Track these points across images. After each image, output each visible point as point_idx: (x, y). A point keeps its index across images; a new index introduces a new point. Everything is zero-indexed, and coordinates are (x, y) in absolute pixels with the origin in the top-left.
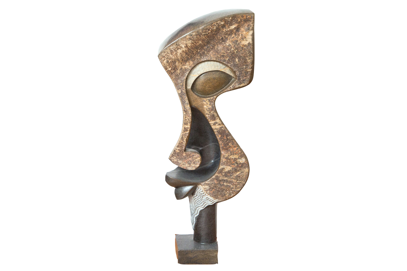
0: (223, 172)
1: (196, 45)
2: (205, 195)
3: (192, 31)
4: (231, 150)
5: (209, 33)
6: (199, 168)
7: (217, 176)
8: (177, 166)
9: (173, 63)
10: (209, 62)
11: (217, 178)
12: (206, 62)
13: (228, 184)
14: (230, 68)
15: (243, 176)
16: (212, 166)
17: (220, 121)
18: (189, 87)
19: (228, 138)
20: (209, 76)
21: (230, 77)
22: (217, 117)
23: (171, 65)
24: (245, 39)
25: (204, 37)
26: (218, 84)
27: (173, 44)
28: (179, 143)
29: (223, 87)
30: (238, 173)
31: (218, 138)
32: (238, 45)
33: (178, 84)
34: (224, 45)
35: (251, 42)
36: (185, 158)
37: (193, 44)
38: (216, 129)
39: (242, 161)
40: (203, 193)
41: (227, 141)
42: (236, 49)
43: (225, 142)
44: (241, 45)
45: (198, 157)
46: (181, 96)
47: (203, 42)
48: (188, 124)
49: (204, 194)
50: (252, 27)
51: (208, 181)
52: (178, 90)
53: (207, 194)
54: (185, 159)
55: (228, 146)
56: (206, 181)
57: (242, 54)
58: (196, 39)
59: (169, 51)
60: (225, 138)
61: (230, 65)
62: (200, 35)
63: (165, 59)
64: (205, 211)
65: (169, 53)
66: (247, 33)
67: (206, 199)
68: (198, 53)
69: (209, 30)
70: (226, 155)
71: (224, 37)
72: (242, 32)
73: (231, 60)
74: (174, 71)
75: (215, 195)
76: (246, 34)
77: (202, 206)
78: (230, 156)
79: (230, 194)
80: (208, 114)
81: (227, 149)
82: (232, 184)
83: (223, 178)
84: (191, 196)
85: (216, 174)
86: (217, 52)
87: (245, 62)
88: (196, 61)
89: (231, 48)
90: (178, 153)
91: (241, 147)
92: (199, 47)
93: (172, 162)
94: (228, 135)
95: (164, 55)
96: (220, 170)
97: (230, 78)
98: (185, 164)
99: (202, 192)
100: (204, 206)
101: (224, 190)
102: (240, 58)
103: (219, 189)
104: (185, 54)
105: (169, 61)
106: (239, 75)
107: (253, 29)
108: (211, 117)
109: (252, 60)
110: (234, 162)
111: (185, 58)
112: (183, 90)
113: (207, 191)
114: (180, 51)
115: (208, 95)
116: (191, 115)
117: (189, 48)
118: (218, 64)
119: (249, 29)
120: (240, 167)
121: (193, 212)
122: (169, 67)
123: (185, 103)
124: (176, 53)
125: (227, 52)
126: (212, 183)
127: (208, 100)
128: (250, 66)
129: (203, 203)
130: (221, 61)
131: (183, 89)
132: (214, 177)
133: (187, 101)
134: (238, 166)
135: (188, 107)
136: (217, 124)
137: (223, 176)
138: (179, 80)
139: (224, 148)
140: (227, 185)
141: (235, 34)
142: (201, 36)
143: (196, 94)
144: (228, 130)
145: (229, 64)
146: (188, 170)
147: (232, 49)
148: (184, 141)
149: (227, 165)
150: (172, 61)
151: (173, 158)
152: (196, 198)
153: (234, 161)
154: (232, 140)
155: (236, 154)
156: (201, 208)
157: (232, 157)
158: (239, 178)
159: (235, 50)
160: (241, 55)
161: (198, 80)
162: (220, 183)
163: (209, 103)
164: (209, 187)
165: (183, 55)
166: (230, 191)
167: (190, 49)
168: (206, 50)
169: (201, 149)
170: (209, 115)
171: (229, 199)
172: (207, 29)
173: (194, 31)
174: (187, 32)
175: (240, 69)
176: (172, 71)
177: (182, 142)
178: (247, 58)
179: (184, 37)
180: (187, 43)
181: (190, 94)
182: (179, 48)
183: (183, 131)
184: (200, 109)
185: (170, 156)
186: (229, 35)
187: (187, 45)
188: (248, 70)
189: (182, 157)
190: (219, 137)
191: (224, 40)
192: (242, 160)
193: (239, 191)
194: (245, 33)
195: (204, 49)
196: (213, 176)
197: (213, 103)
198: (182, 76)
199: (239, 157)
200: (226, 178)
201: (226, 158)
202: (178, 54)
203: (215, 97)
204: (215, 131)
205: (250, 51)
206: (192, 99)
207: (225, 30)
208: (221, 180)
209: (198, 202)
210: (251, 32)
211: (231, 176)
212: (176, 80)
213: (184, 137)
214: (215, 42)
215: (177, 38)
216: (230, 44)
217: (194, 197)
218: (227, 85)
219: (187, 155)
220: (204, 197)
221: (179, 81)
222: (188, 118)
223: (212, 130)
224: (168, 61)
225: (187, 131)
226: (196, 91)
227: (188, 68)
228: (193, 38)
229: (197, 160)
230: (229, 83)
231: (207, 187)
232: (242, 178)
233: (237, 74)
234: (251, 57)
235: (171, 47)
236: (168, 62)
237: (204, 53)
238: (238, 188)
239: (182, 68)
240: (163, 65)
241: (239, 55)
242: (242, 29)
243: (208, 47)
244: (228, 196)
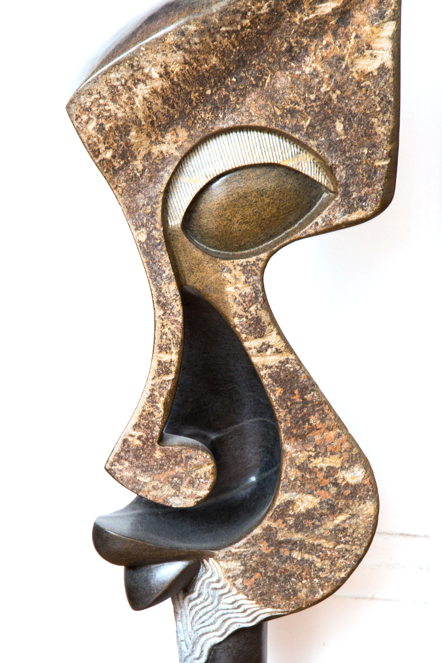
0: (290, 515)
1: (198, 72)
2: (229, 592)
3: (186, 19)
4: (317, 438)
5: (243, 28)
6: (209, 502)
7: (269, 528)
8: (133, 496)
9: (120, 132)
10: (243, 135)
11: (269, 535)
12: (234, 134)
13: (306, 556)
14: (316, 155)
15: (357, 528)
16: (253, 494)
17: (279, 338)
18: (176, 220)
19: (308, 397)
20: (242, 185)
21: (316, 188)
22: (269, 324)
23: (111, 140)
24: (367, 52)
25: (225, 42)
26: (275, 211)
27: (119, 63)
28: (141, 416)
29: (292, 224)
30: (341, 518)
31: (273, 398)
32: (342, 74)
33: (137, 211)
34: (297, 72)
35: (389, 64)
36: (162, 465)
37: (190, 64)
38: (267, 367)
39: (353, 478)
40: (222, 588)
41: (302, 409)
42: (338, 86)
43: (296, 413)
44: (355, 74)
45: (205, 462)
46: (147, 250)
47: (222, 60)
48: (170, 349)
49: (226, 590)
50: (394, 10)
51: (237, 545)
52: (136, 229)
53: (235, 591)
54: (160, 469)
55: (307, 426)
56: (231, 545)
57: (358, 104)
58: (198, 47)
59: (106, 88)
60: (297, 398)
61: (316, 142)
62: (212, 35)
63: (90, 119)
64: (229, 647)
65: (104, 98)
66: (374, 29)
67: (231, 606)
68: (205, 99)
69: (244, 15)
70: (301, 457)
71: (297, 42)
72: (359, 26)
73: (320, 125)
74: (122, 163)
75: (261, 595)
76: (373, 33)
77: (217, 630)
78: (312, 460)
79: (313, 591)
80: (241, 317)
81: (303, 437)
82: (318, 557)
83: (289, 536)
84: (181, 596)
85: (266, 523)
86: (272, 96)
87: (369, 132)
88: (199, 131)
89: (319, 83)
90: (138, 448)
91: (350, 432)
92: (209, 78)
93: (117, 479)
94: (307, 388)
95: (88, 104)
96: (279, 506)
97: (314, 193)
98: (160, 485)
99: (218, 581)
100: (223, 631)
101: (291, 576)
102: (350, 120)
103: (275, 571)
104: (160, 101)
105: (107, 127)
106: (347, 178)
107: (397, 17)
108: (250, 325)
109: (391, 127)
110: (327, 481)
111: (160, 115)
112: (154, 232)
113: (235, 578)
114: (142, 90)
115: (241, 248)
116: (180, 319)
117: (176, 80)
118: (275, 139)
119: (382, 16)
120: (346, 498)
121: (187, 652)
122: (106, 148)
123: (161, 275)
124: (129, 98)
125: (304, 99)
126: (253, 553)
127: (239, 268)
128: (386, 149)
129: (220, 621)
130: (286, 131)
131: (155, 228)
132: (258, 531)
133: (168, 271)
134: (339, 495)
135: (171, 289)
136: (269, 350)
137: (290, 527)
138: (140, 195)
139: (295, 431)
140: (302, 559)
141: (335, 34)
142: (218, 36)
143: (197, 247)
144: (305, 371)
145: (311, 142)
146: (171, 507)
147: (325, 86)
148: (157, 408)
149: (302, 491)
150: (117, 128)
151: (120, 467)
152: (196, 605)
153: (327, 477)
154: (320, 404)
155: (332, 453)
156: (214, 636)
157: (320, 463)
158: (344, 537)
159: (334, 92)
160: (354, 108)
161: (206, 196)
162: (278, 551)
163: (243, 278)
164: (242, 565)
165: (154, 107)
166: (311, 579)
167: (179, 85)
168: (234, 90)
169: (213, 436)
170: (244, 319)
171: (308, 607)
172: (238, 11)
173: (191, 17)
174: (167, 24)
175: (351, 159)
176: (115, 164)
177: (151, 409)
178: (375, 120)
179: (157, 39)
180: (168, 60)
181: (179, 245)
182: (139, 80)
183: (153, 374)
184: (213, 297)
185: (111, 459)
186: (314, 36)
187: (170, 69)
188: (377, 163)
189: (152, 462)
190: (275, 394)
191: (295, 55)
192: (355, 475)
193: (344, 580)
194: (367, 28)
195: (227, 87)
196: (256, 526)
197: (255, 278)
198: (150, 180)
199: (342, 464)
200: (298, 537)
201: (298, 467)
202: (138, 101)
203: (263, 256)
204: (262, 373)
205: (385, 96)
206: (185, 265)
207: (301, 20)
208: (282, 542)
209: (203, 619)
210: (390, 27)
211: (317, 527)
212: (130, 196)
213: (156, 393)
214: (264, 61)
215: (135, 44)
216: (315, 70)
217: (191, 601)
218: (304, 215)
219: (168, 457)
220: (223, 601)
221: (141, 199)
222: (173, 327)
223: (252, 371)
224: (101, 125)
225: (167, 372)
226: (199, 236)
227: (170, 152)
228: (189, 42)
229: (201, 472)
230: (311, 208)
231: (236, 566)
232: (355, 535)
233: (338, 178)
234: (388, 114)
235: (112, 76)
236: (100, 128)
237: (226, 100)
238: (340, 570)
239: (149, 153)
240: (85, 139)
241: (348, 107)
242: (359, 16)
243: (240, 80)
244: (307, 596)
